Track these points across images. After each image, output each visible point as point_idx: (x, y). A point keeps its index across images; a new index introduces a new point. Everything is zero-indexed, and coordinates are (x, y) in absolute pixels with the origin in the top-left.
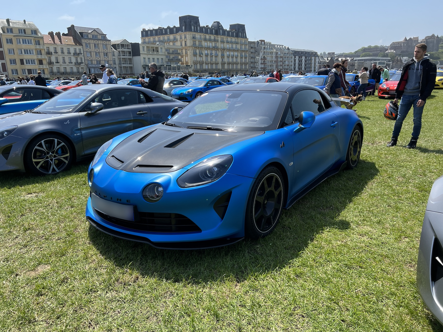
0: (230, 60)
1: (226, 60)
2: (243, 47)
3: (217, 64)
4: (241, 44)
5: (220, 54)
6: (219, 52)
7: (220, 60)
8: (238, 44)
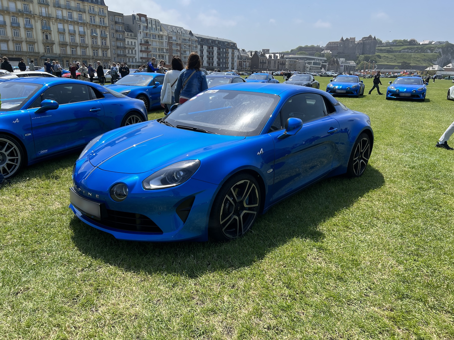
0: (68, 39)
1: (55, 37)
2: (97, 19)
3: (31, 43)
4: (90, 14)
5: (38, 25)
6: (35, 22)
7: (38, 35)
8: (85, 12)
